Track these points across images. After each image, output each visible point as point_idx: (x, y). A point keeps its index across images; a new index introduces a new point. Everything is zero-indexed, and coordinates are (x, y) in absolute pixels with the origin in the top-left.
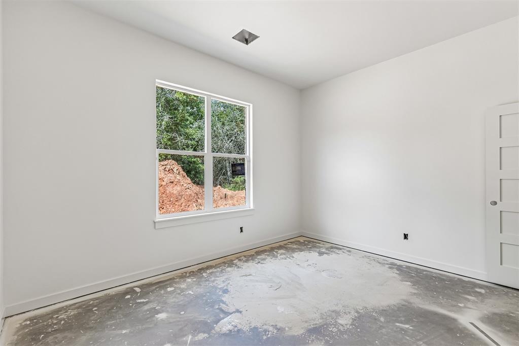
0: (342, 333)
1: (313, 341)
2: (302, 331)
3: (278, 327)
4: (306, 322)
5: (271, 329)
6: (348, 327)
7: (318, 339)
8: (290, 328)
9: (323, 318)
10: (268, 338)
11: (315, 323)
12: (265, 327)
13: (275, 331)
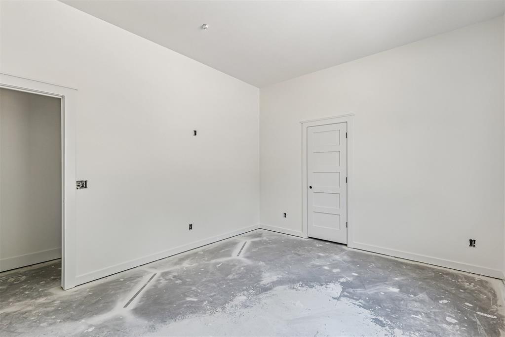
0: (247, 290)
1: (268, 284)
2: (277, 288)
3: (295, 290)
4: (273, 295)
5: (299, 288)
6: (240, 294)
7: (265, 285)
8: (285, 289)
9: (259, 299)
10: (299, 282)
11: (266, 295)
12: (304, 289)
13: (295, 287)
